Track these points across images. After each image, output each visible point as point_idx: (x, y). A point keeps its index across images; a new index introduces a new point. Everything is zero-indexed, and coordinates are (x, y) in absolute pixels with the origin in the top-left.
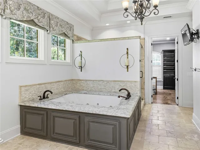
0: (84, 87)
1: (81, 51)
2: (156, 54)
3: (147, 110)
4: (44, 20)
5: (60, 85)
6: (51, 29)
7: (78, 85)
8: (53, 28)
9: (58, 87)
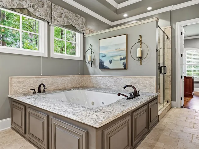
0: (93, 84)
1: (91, 45)
2: (194, 51)
3: (171, 115)
4: (42, 9)
5: (66, 80)
6: (53, 20)
7: (89, 81)
8: (54, 20)
9: (64, 82)
